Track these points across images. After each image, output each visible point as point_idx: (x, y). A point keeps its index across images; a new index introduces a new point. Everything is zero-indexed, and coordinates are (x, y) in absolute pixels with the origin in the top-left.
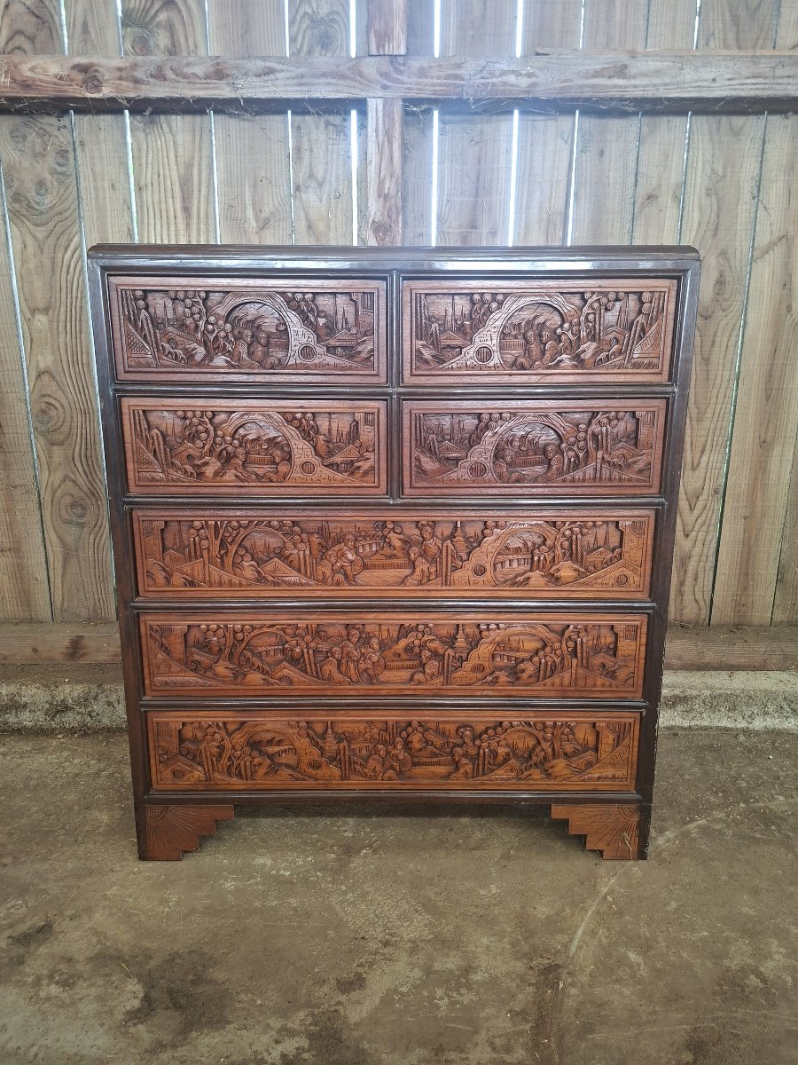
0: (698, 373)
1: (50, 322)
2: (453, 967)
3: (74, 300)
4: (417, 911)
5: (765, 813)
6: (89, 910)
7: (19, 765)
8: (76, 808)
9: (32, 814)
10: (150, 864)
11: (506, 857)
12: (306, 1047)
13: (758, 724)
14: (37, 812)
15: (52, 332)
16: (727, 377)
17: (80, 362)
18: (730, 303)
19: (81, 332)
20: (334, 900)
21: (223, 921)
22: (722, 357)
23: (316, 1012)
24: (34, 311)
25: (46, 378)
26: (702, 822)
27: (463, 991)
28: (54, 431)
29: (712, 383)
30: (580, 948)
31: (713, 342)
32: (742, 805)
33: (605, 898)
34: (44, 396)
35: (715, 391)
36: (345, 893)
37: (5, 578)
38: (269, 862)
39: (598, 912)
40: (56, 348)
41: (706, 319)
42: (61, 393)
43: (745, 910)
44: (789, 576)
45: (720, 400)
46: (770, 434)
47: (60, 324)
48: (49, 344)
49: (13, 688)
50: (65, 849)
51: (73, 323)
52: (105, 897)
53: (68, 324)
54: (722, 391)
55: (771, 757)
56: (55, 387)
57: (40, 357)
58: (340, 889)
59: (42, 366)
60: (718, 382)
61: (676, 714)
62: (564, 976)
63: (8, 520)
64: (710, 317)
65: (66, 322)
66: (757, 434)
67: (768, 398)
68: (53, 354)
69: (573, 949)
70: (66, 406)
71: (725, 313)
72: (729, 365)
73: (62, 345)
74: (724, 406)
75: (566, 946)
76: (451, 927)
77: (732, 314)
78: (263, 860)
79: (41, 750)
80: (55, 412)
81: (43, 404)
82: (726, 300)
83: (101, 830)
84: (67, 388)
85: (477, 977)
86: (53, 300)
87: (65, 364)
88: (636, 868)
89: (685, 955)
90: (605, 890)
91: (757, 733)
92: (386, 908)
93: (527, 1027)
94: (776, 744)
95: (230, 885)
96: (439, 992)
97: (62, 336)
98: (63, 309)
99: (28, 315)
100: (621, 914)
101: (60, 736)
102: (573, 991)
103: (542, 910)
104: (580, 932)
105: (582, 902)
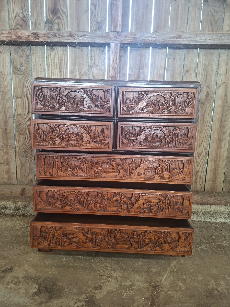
0: (201, 119)
1: (22, 101)
2: (128, 284)
3: (28, 95)
4: (117, 269)
5: (220, 246)
6: (23, 264)
7: (5, 224)
8: (21, 236)
9: (8, 238)
10: (41, 252)
12: (84, 305)
14: (10, 237)
15: (22, 104)
16: (209, 121)
17: (29, 112)
18: (210, 100)
19: (30, 104)
20: (94, 264)
21: (62, 269)
22: (208, 115)
23: (87, 295)
24: (17, 98)
25: (19, 116)
26: (202, 247)
27: (130, 291)
28: (21, 131)
29: (205, 122)
30: (165, 281)
31: (205, 111)
32: (213, 243)
33: (173, 267)
34: (19, 121)
35: (206, 125)
36: (97, 263)
37: (4, 172)
39: (170, 271)
40: (23, 108)
41: (203, 104)
42: (23, 120)
43: (214, 272)
44: (227, 178)
45: (207, 127)
46: (221, 137)
47: (24, 101)
48: (21, 107)
49: (4, 203)
50: (17, 247)
51: (28, 101)
52: (28, 261)
53: (27, 101)
54: (208, 125)
55: (222, 230)
56: (22, 119)
57: (18, 110)
58: (95, 262)
59: (19, 113)
60: (206, 122)
61: (194, 217)
62: (160, 288)
63: (6, 155)
64: (204, 104)
65: (26, 101)
66: (218, 137)
67: (221, 127)
68: (22, 109)
69: (163, 281)
70: (25, 124)
71: (208, 103)
72: (210, 117)
73: (25, 107)
74: (208, 129)
75: (161, 280)
76: (127, 273)
77: (211, 103)
78: (74, 253)
79: (11, 220)
80: (21, 126)
81: (18, 123)
82: (209, 99)
83: (28, 243)
84: (25, 119)
85: (135, 287)
86: (23, 95)
87: (25, 112)
88: (182, 259)
89: (196, 284)
90: (173, 265)
91: (218, 223)
92: (108, 267)
93: (149, 302)
95: (64, 259)
96: (123, 291)
97: (25, 105)
98: (25, 98)
99: (16, 99)
100: (177, 272)
101: (17, 217)
102: (163, 293)
103: (154, 270)
104: (165, 276)
105: (166, 268)
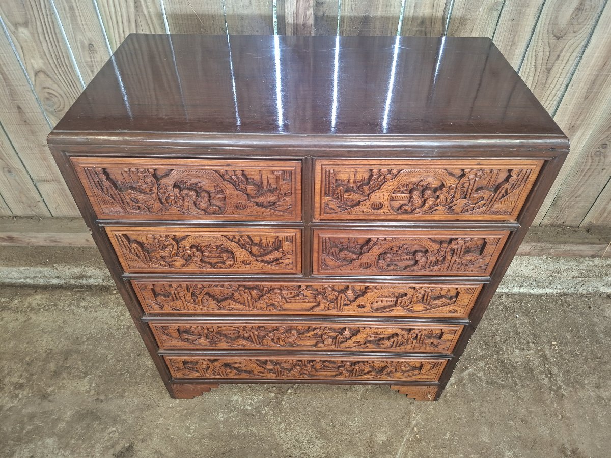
0: (540, 79)
1: (32, 34)
3: (45, 17)
4: (317, 437)
5: (506, 363)
6: (150, 435)
7: (95, 319)
8: (132, 355)
9: (109, 360)
10: (178, 401)
11: (364, 397)
13: (515, 290)
14: (112, 359)
15: (35, 42)
16: (561, 83)
17: (64, 64)
18: (581, 26)
19: (58, 42)
20: (275, 428)
21: (219, 444)
22: (561, 68)
24: (16, 25)
25: (42, 75)
26: (471, 370)
28: (59, 111)
29: (548, 86)
31: (559, 56)
32: (495, 356)
33: (413, 429)
34: (45, 88)
35: (549, 91)
36: (280, 423)
37: (56, 195)
38: (240, 399)
39: (408, 440)
40: (42, 54)
41: (558, 38)
42: (56, 86)
43: (484, 438)
44: (560, 203)
45: (550, 98)
46: (578, 122)
47: (40, 35)
48: (37, 51)
50: (131, 388)
51: (50, 35)
52: (157, 426)
53: (46, 35)
54: (554, 92)
55: (518, 316)
56: (51, 82)
57: (32, 61)
58: (277, 420)
59: (36, 67)
60: (552, 86)
63: (46, 164)
64: (562, 37)
65: (44, 34)
66: (570, 122)
67: (585, 99)
68: (42, 58)
70: (63, 95)
71: (574, 35)
72: (565, 74)
73: (47, 52)
74: (552, 102)
76: (334, 449)
77: (580, 35)
78: (237, 398)
79: (105, 305)
80: (56, 99)
81: (46, 94)
82: (579, 24)
83: (148, 373)
84: (59, 82)
86: (29, 17)
87: (53, 65)
88: (432, 406)
90: (414, 423)
91: (513, 295)
92: (301, 435)
94: (522, 304)
95: (220, 417)
97: (44, 44)
98: (39, 24)
99: (13, 29)
100: (420, 440)
101: (115, 292)
103: (381, 438)
104: (399, 453)
105: (402, 432)
